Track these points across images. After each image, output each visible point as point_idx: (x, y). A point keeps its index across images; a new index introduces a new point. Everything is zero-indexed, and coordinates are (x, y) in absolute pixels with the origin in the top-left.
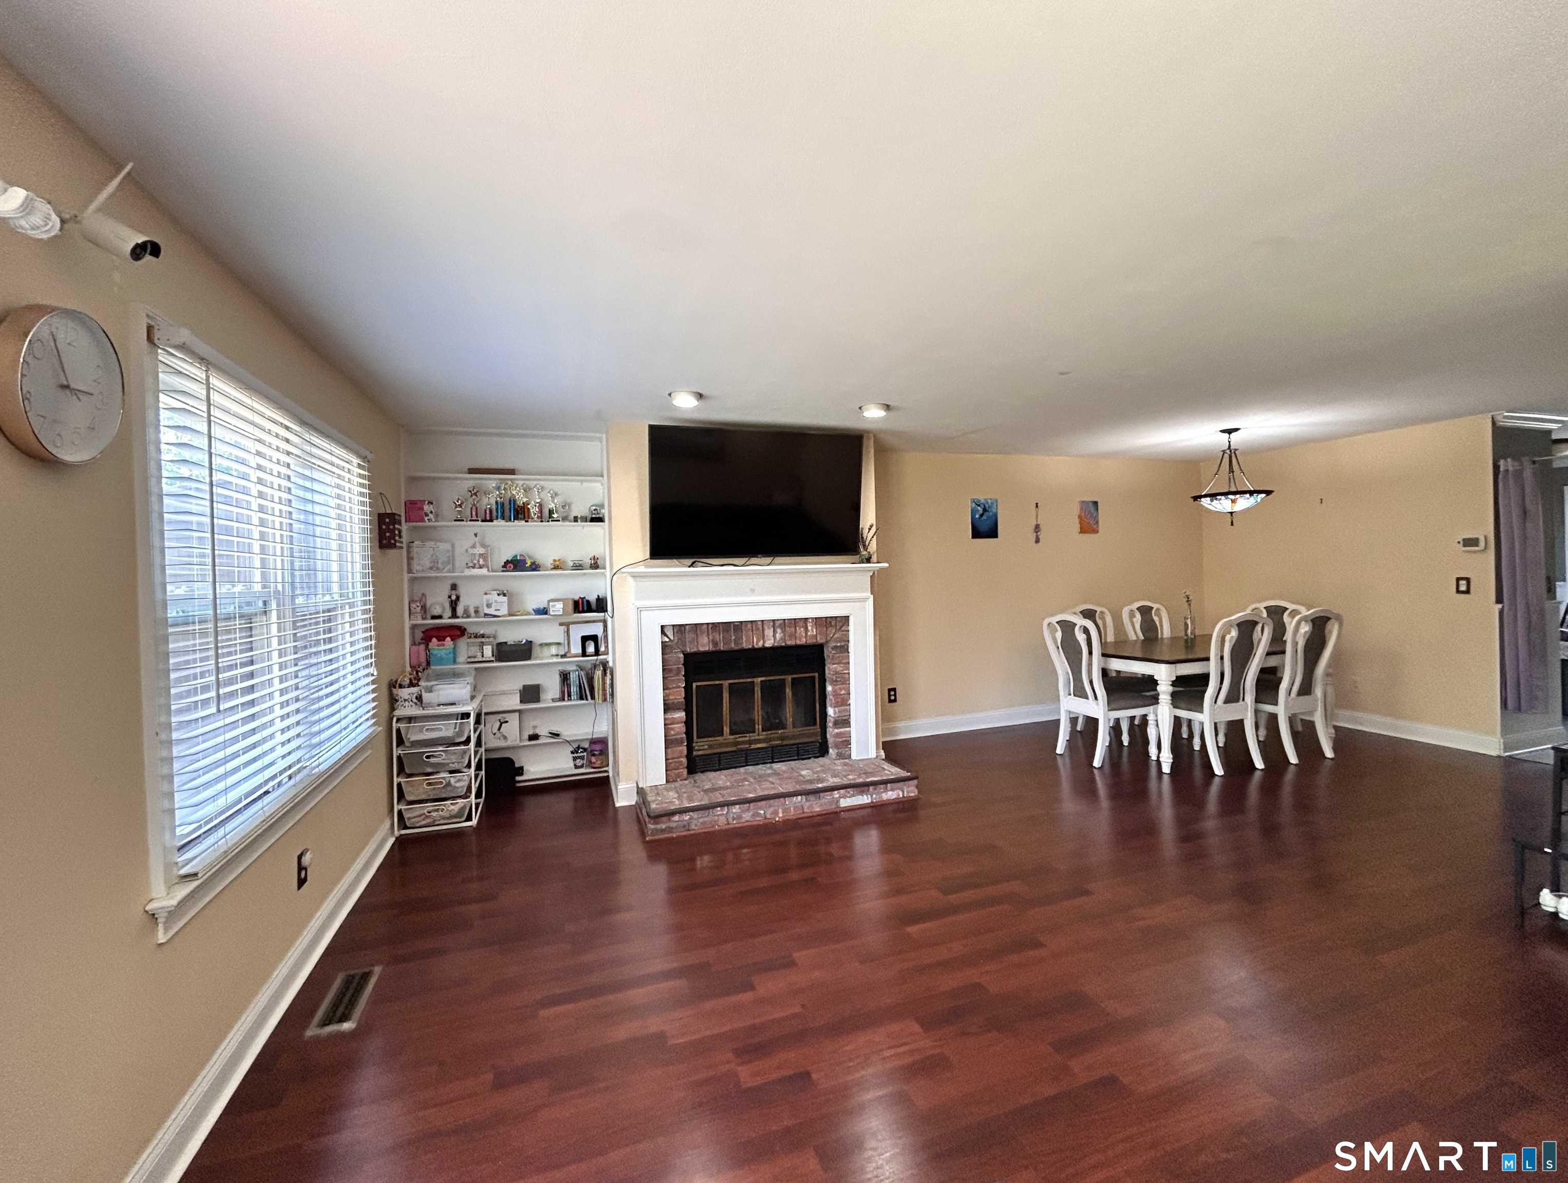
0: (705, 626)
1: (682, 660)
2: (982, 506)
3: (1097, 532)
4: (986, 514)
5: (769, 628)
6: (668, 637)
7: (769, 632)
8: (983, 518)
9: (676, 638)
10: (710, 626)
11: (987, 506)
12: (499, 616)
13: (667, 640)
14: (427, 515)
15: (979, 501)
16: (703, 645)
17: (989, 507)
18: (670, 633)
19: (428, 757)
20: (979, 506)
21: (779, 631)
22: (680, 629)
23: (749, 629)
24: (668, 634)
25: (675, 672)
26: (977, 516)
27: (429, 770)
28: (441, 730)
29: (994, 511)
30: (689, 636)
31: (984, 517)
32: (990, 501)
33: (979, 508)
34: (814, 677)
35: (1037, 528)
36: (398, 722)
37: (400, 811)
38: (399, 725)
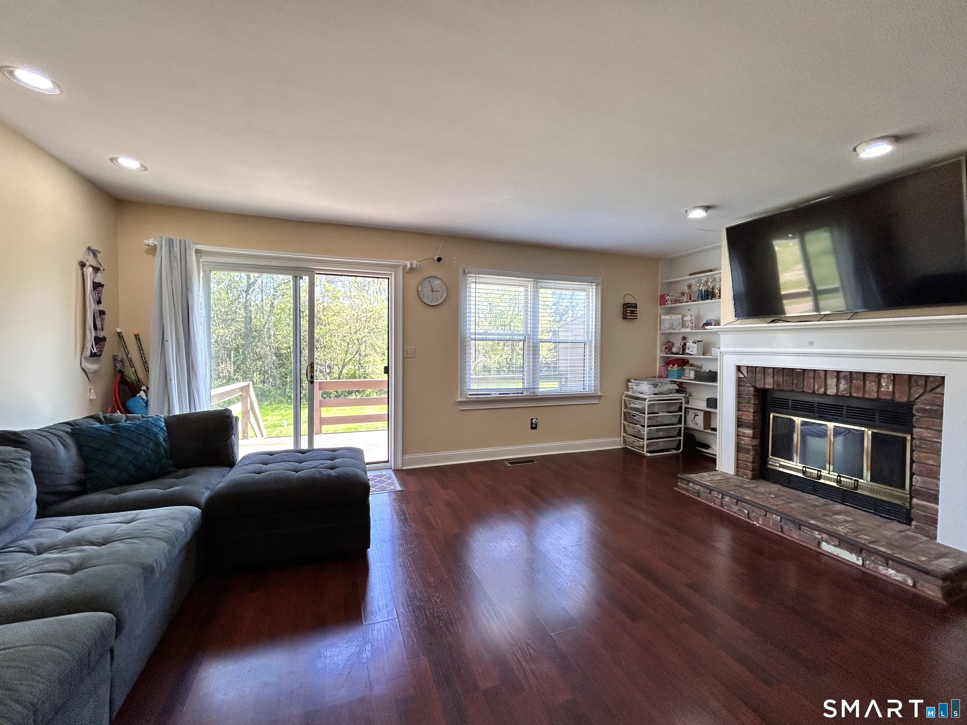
0: (772, 369)
1: (752, 392)
5: (832, 378)
6: (743, 374)
7: (832, 382)
9: (749, 376)
10: (776, 370)
12: (691, 355)
13: (743, 376)
14: (667, 301)
16: (769, 384)
18: (745, 371)
19: (633, 415)
21: (843, 382)
22: (752, 370)
23: (810, 377)
24: (744, 372)
25: (747, 400)
27: (635, 422)
28: (636, 404)
30: (759, 376)
34: (905, 439)
36: (625, 397)
37: (624, 436)
38: (626, 398)
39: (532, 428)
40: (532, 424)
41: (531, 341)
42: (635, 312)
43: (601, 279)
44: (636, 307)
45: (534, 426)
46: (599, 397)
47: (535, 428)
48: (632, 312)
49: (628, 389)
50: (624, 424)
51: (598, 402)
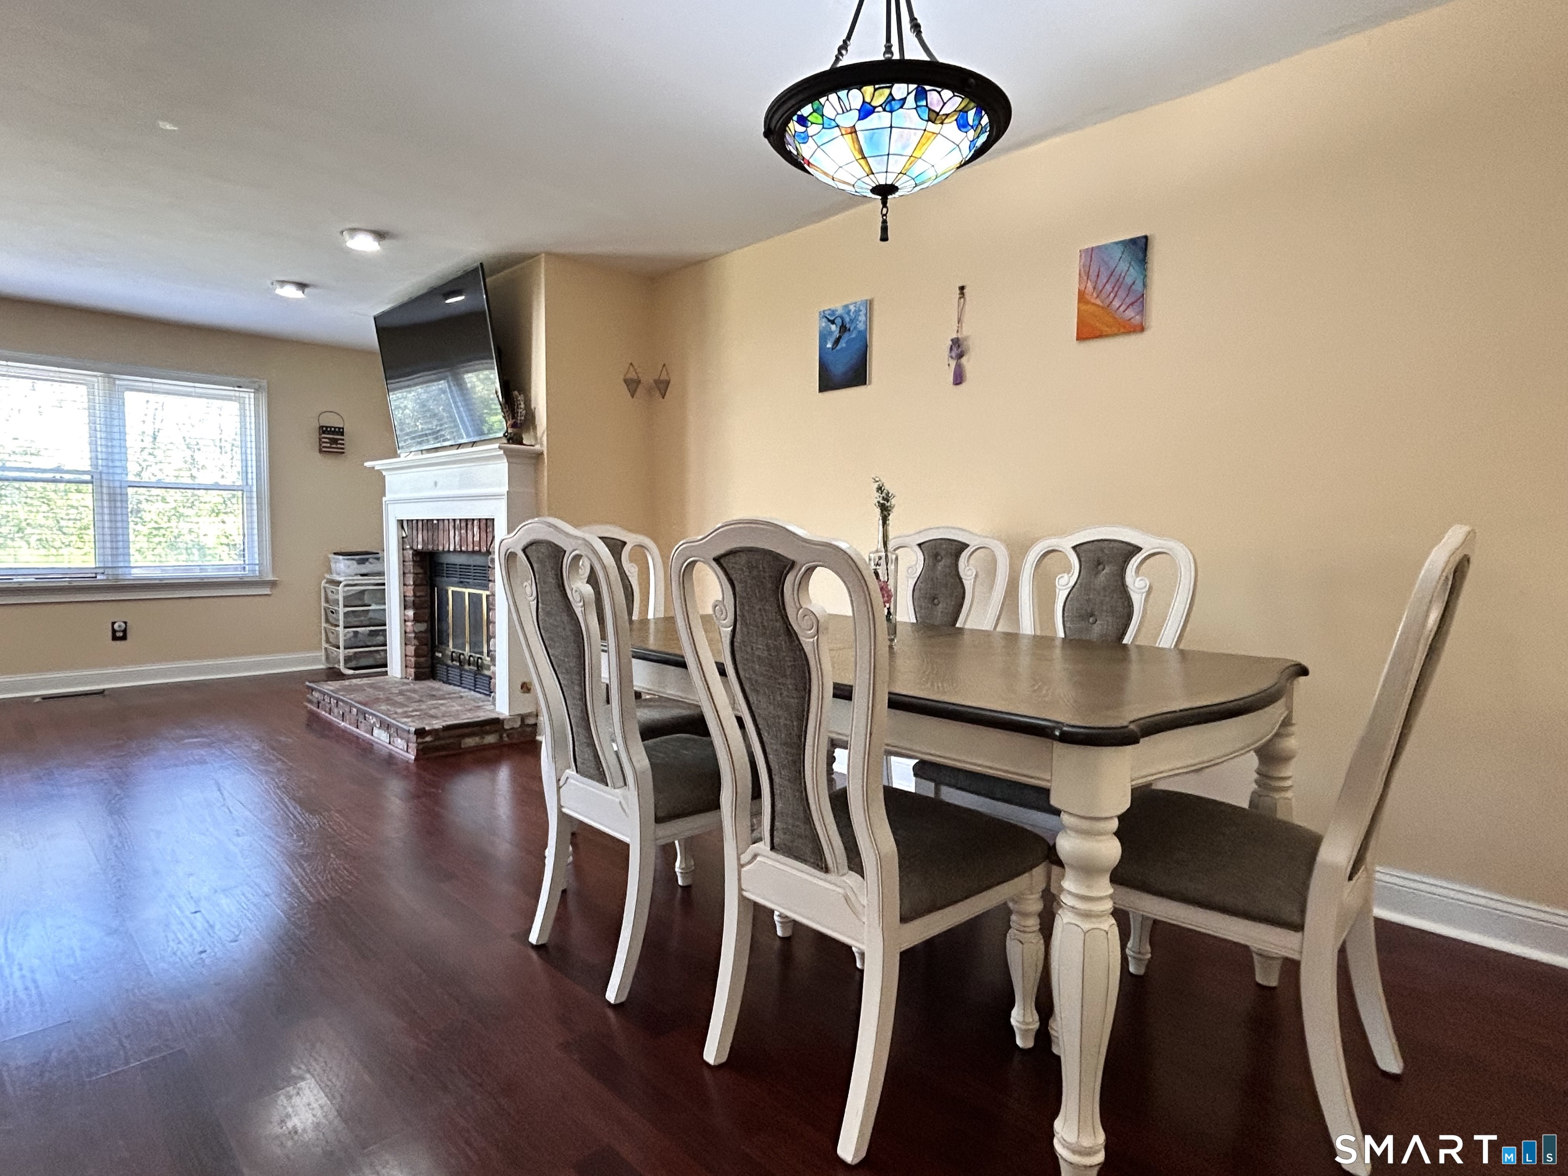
1: (411, 558)
2: (838, 321)
3: (1141, 329)
4: (846, 336)
8: (839, 347)
11: (847, 319)
15: (833, 312)
17: (852, 321)
18: (402, 528)
19: (332, 612)
20: (833, 322)
25: (409, 569)
26: (829, 345)
27: (335, 623)
28: (334, 592)
29: (861, 326)
31: (842, 344)
32: (852, 308)
33: (833, 327)
35: (958, 348)
36: (327, 583)
37: (326, 649)
38: (327, 585)
39: (115, 638)
40: (114, 631)
41: (105, 484)
42: (340, 442)
43: (264, 383)
44: (342, 434)
45: (120, 634)
46: (273, 584)
47: (124, 638)
48: (335, 441)
49: (330, 571)
50: (325, 629)
51: (269, 593)
